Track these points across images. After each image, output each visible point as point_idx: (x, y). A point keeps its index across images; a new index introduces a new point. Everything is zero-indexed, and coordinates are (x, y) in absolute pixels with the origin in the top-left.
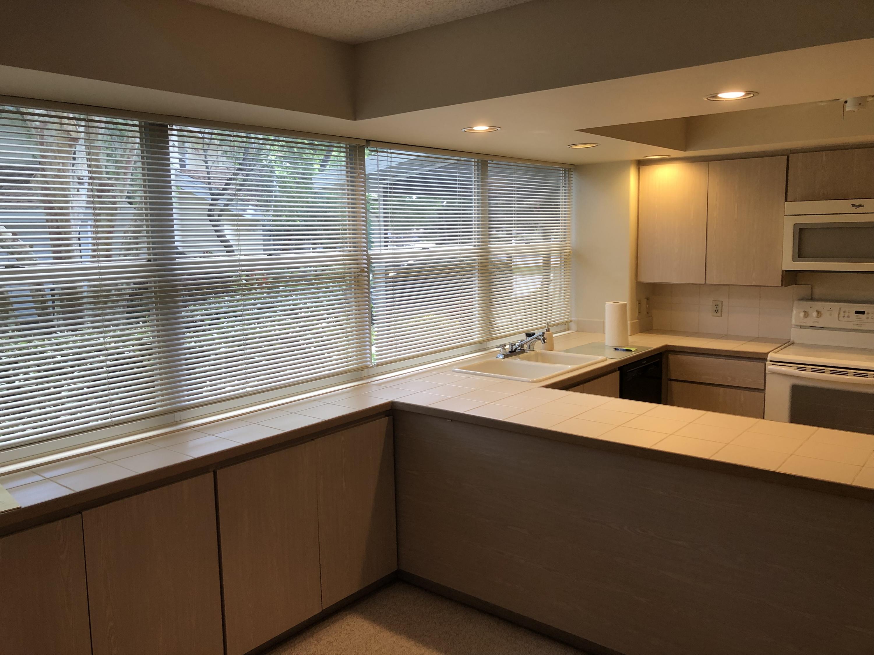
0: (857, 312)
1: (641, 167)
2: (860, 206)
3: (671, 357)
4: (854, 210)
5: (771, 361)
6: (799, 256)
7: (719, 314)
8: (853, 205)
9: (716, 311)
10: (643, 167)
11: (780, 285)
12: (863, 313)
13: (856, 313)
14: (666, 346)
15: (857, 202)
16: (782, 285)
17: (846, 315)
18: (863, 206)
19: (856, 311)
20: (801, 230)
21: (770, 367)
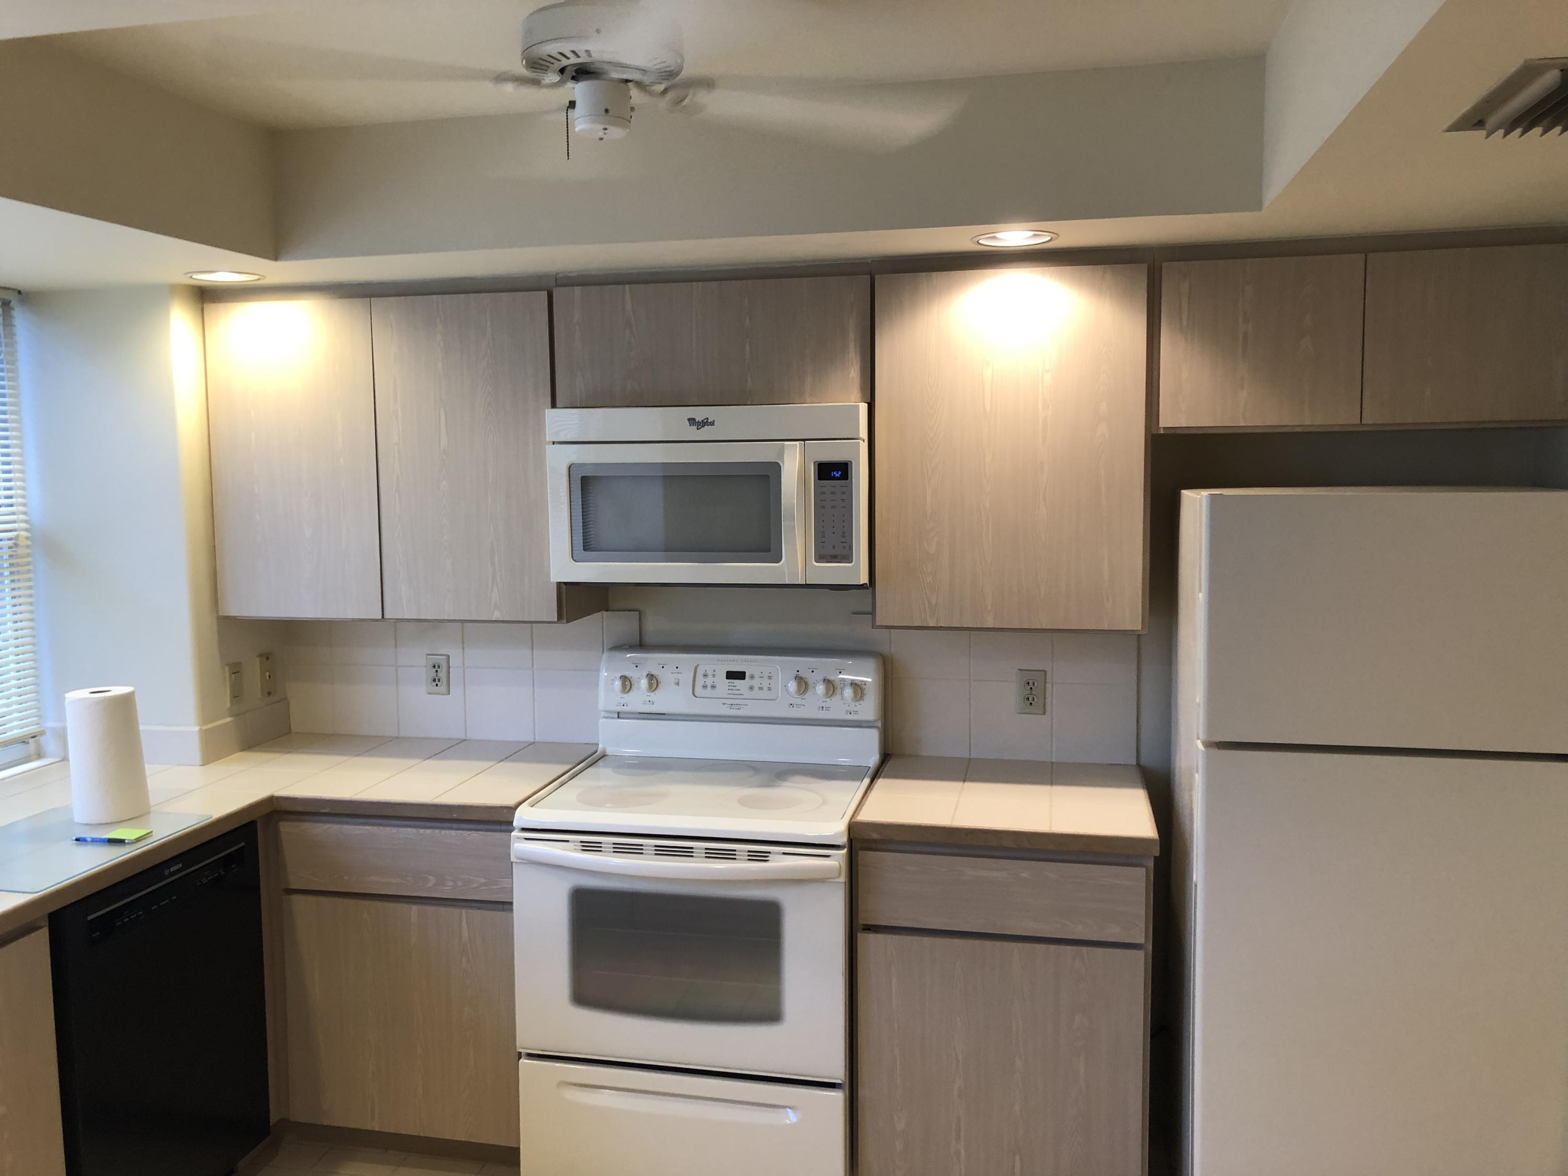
0: (731, 675)
1: (205, 305)
2: (705, 423)
3: (287, 828)
4: (693, 433)
5: (524, 830)
6: (587, 547)
7: (442, 688)
8: (692, 421)
9: (434, 680)
10: (213, 306)
11: (556, 620)
12: (740, 675)
13: (727, 678)
14: (271, 800)
15: (700, 413)
16: (560, 617)
17: (709, 682)
18: (712, 424)
19: (728, 673)
20: (585, 481)
21: (520, 846)
